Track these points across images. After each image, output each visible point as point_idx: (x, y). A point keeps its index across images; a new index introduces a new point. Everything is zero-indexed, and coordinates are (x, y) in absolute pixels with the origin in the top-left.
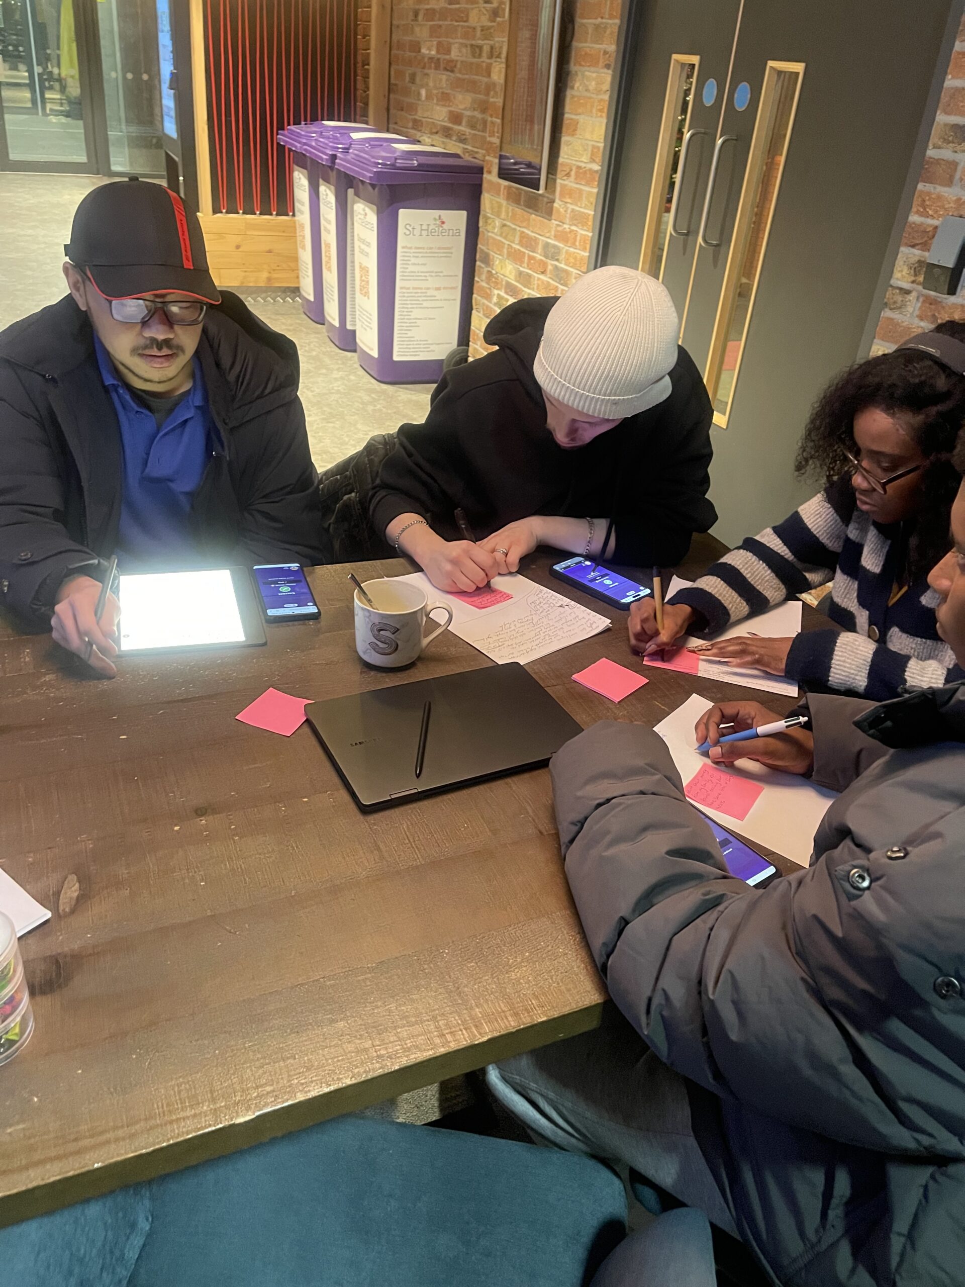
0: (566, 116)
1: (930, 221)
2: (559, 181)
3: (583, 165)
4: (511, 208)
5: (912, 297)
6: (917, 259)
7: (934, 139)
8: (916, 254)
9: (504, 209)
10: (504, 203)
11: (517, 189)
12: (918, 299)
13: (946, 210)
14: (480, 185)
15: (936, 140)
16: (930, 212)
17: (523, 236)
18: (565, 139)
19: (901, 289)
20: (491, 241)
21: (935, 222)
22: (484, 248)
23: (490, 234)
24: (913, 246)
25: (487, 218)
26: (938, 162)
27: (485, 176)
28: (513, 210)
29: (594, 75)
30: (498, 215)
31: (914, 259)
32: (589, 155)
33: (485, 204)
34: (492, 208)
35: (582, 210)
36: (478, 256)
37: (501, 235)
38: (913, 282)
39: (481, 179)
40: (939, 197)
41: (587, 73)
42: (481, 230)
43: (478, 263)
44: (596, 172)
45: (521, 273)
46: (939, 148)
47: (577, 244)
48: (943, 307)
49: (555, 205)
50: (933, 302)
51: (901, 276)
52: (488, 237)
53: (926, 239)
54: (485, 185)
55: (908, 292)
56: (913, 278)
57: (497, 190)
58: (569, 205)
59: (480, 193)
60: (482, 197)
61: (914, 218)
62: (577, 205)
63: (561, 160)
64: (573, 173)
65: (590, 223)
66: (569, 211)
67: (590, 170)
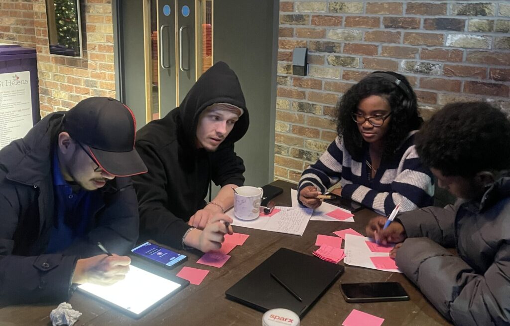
0: (87, 24)
1: (287, 50)
2: (88, 52)
3: (103, 44)
4: (59, 67)
5: (289, 78)
6: (286, 64)
7: (281, 21)
8: (285, 63)
9: (54, 68)
10: (54, 65)
11: (61, 57)
12: (291, 79)
13: (293, 45)
14: (36, 58)
15: (282, 21)
16: (287, 47)
17: (69, 79)
18: (88, 34)
19: (283, 77)
20: (47, 83)
21: (290, 51)
22: (44, 87)
23: (46, 80)
24: (283, 60)
25: (42, 73)
26: (285, 29)
27: (37, 53)
28: (60, 68)
29: (101, 6)
30: (51, 70)
31: (285, 65)
32: (106, 39)
33: (40, 67)
34: (46, 68)
35: (106, 63)
36: (40, 92)
37: (54, 80)
38: (287, 73)
39: (36, 55)
40: (289, 41)
41: (96, 6)
42: (39, 79)
43: (40, 95)
44: (112, 46)
45: (72, 96)
46: (284, 24)
47: (107, 78)
48: (303, 81)
49: (88, 62)
50: (298, 79)
51: (281, 72)
52: (45, 82)
53: (288, 57)
54: (38, 58)
55: (286, 77)
56: (287, 72)
57: (48, 59)
58: (97, 62)
59: (37, 62)
60: (38, 64)
61: (280, 50)
62: (103, 61)
63: (88, 43)
64: (97, 48)
65: (113, 68)
66: (98, 64)
67: (108, 46)
